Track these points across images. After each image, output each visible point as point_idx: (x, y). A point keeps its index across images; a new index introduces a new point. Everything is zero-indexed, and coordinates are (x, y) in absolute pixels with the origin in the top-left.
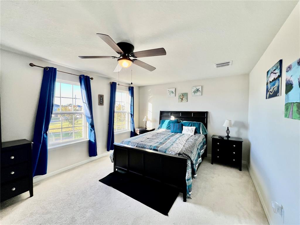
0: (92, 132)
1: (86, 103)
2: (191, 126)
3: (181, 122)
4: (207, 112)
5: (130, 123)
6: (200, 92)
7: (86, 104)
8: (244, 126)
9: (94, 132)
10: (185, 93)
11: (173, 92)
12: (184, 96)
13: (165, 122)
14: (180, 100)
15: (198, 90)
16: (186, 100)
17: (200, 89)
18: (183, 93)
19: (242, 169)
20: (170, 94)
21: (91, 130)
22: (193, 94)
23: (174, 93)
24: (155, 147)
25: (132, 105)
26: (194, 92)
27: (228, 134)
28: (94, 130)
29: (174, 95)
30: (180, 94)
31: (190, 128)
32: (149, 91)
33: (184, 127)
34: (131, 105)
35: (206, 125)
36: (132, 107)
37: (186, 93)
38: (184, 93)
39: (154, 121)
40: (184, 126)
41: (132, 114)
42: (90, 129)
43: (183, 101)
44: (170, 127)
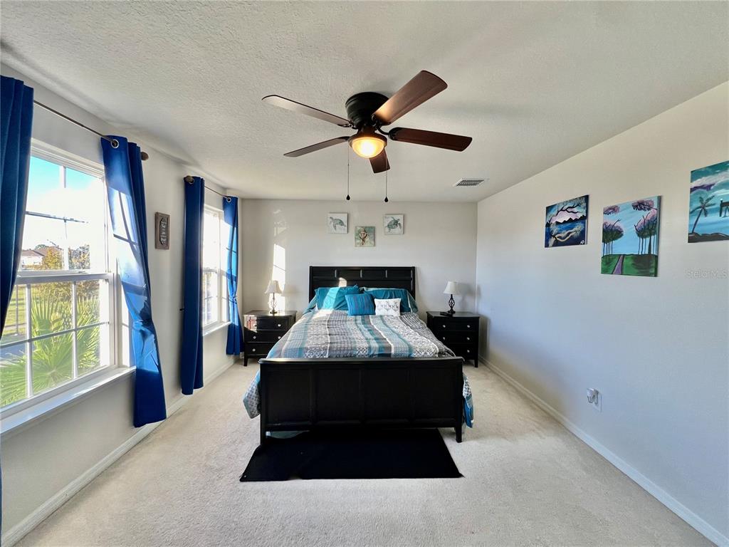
0: (147, 341)
1: (129, 240)
2: (391, 298)
3: (363, 290)
4: (413, 268)
5: (224, 302)
6: (400, 227)
7: (131, 244)
8: (469, 290)
9: (156, 337)
10: (369, 227)
11: (341, 223)
12: (366, 234)
13: (328, 294)
14: (358, 241)
15: (396, 223)
16: (373, 242)
17: (401, 222)
18: (366, 227)
19: (479, 364)
20: (335, 227)
21: (144, 335)
22: (387, 229)
23: (346, 224)
24: (383, 349)
25: (234, 249)
26: (388, 226)
27: (452, 307)
28: (153, 331)
29: (344, 230)
30: (359, 228)
31: (392, 301)
32: (275, 213)
33: (376, 300)
34: (231, 250)
35: (413, 293)
36: (234, 255)
37: (372, 227)
38: (368, 225)
39: (291, 292)
40: (377, 298)
41: (234, 274)
42: (141, 331)
43: (366, 244)
44: (343, 304)
